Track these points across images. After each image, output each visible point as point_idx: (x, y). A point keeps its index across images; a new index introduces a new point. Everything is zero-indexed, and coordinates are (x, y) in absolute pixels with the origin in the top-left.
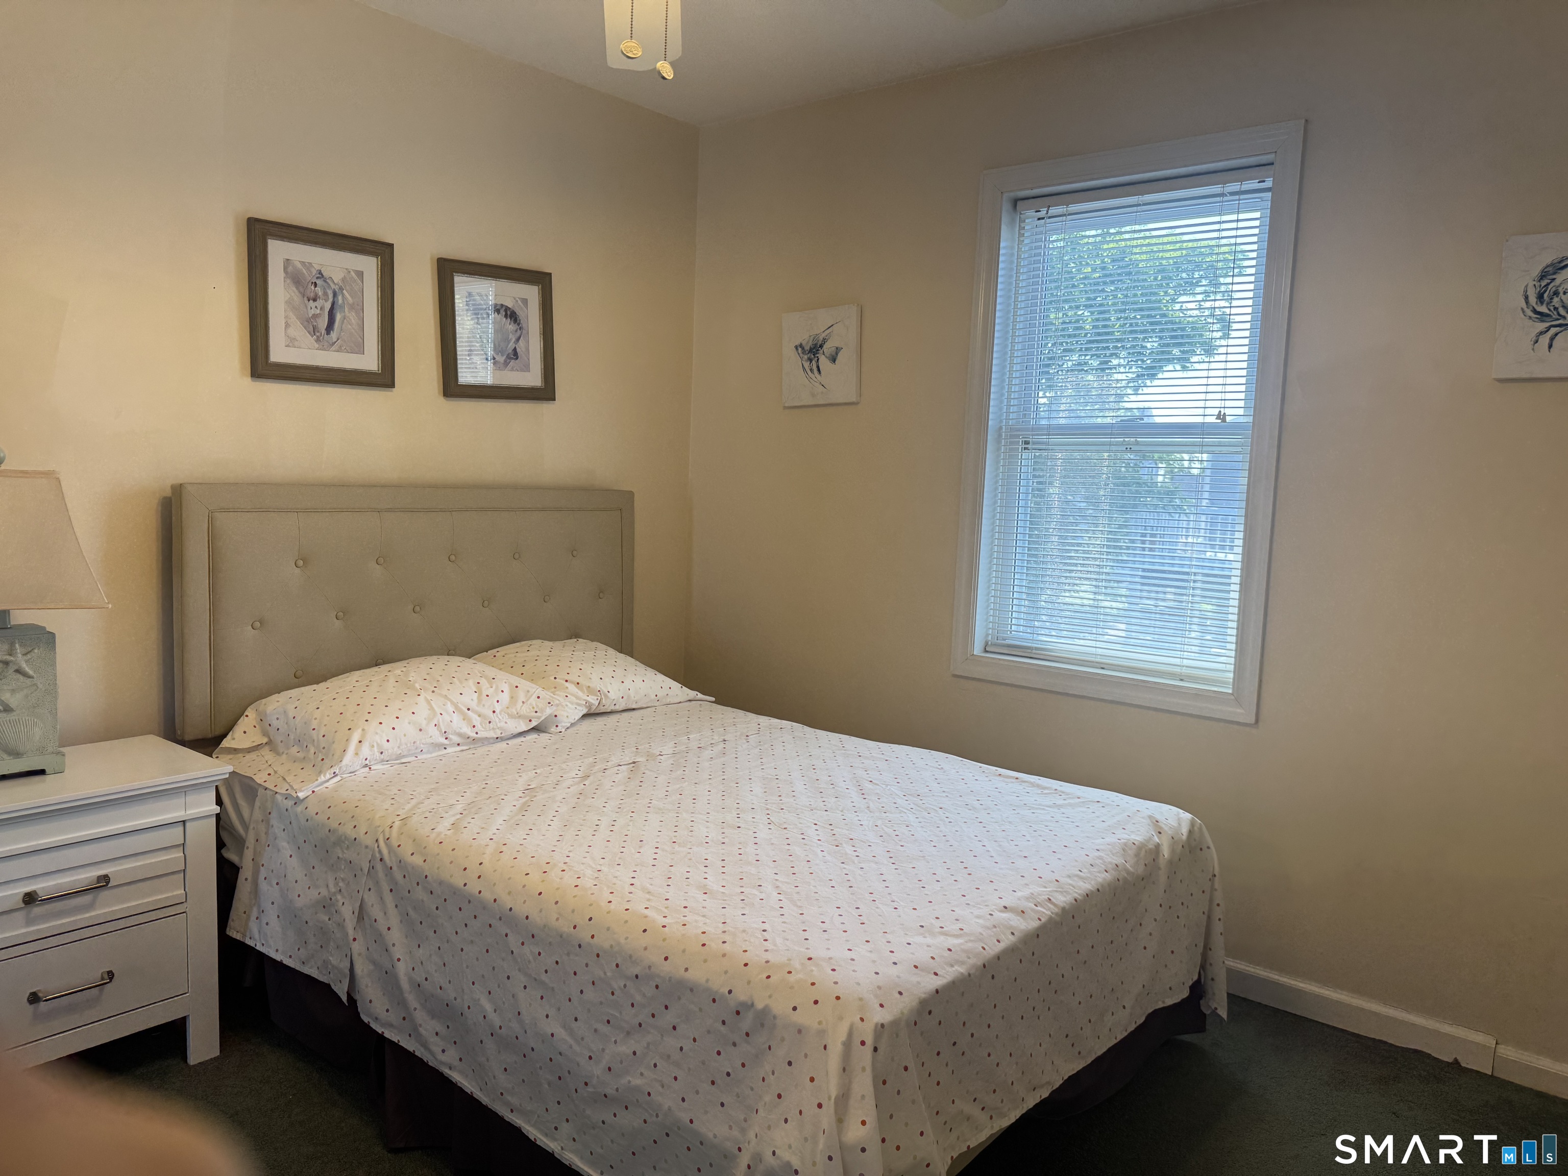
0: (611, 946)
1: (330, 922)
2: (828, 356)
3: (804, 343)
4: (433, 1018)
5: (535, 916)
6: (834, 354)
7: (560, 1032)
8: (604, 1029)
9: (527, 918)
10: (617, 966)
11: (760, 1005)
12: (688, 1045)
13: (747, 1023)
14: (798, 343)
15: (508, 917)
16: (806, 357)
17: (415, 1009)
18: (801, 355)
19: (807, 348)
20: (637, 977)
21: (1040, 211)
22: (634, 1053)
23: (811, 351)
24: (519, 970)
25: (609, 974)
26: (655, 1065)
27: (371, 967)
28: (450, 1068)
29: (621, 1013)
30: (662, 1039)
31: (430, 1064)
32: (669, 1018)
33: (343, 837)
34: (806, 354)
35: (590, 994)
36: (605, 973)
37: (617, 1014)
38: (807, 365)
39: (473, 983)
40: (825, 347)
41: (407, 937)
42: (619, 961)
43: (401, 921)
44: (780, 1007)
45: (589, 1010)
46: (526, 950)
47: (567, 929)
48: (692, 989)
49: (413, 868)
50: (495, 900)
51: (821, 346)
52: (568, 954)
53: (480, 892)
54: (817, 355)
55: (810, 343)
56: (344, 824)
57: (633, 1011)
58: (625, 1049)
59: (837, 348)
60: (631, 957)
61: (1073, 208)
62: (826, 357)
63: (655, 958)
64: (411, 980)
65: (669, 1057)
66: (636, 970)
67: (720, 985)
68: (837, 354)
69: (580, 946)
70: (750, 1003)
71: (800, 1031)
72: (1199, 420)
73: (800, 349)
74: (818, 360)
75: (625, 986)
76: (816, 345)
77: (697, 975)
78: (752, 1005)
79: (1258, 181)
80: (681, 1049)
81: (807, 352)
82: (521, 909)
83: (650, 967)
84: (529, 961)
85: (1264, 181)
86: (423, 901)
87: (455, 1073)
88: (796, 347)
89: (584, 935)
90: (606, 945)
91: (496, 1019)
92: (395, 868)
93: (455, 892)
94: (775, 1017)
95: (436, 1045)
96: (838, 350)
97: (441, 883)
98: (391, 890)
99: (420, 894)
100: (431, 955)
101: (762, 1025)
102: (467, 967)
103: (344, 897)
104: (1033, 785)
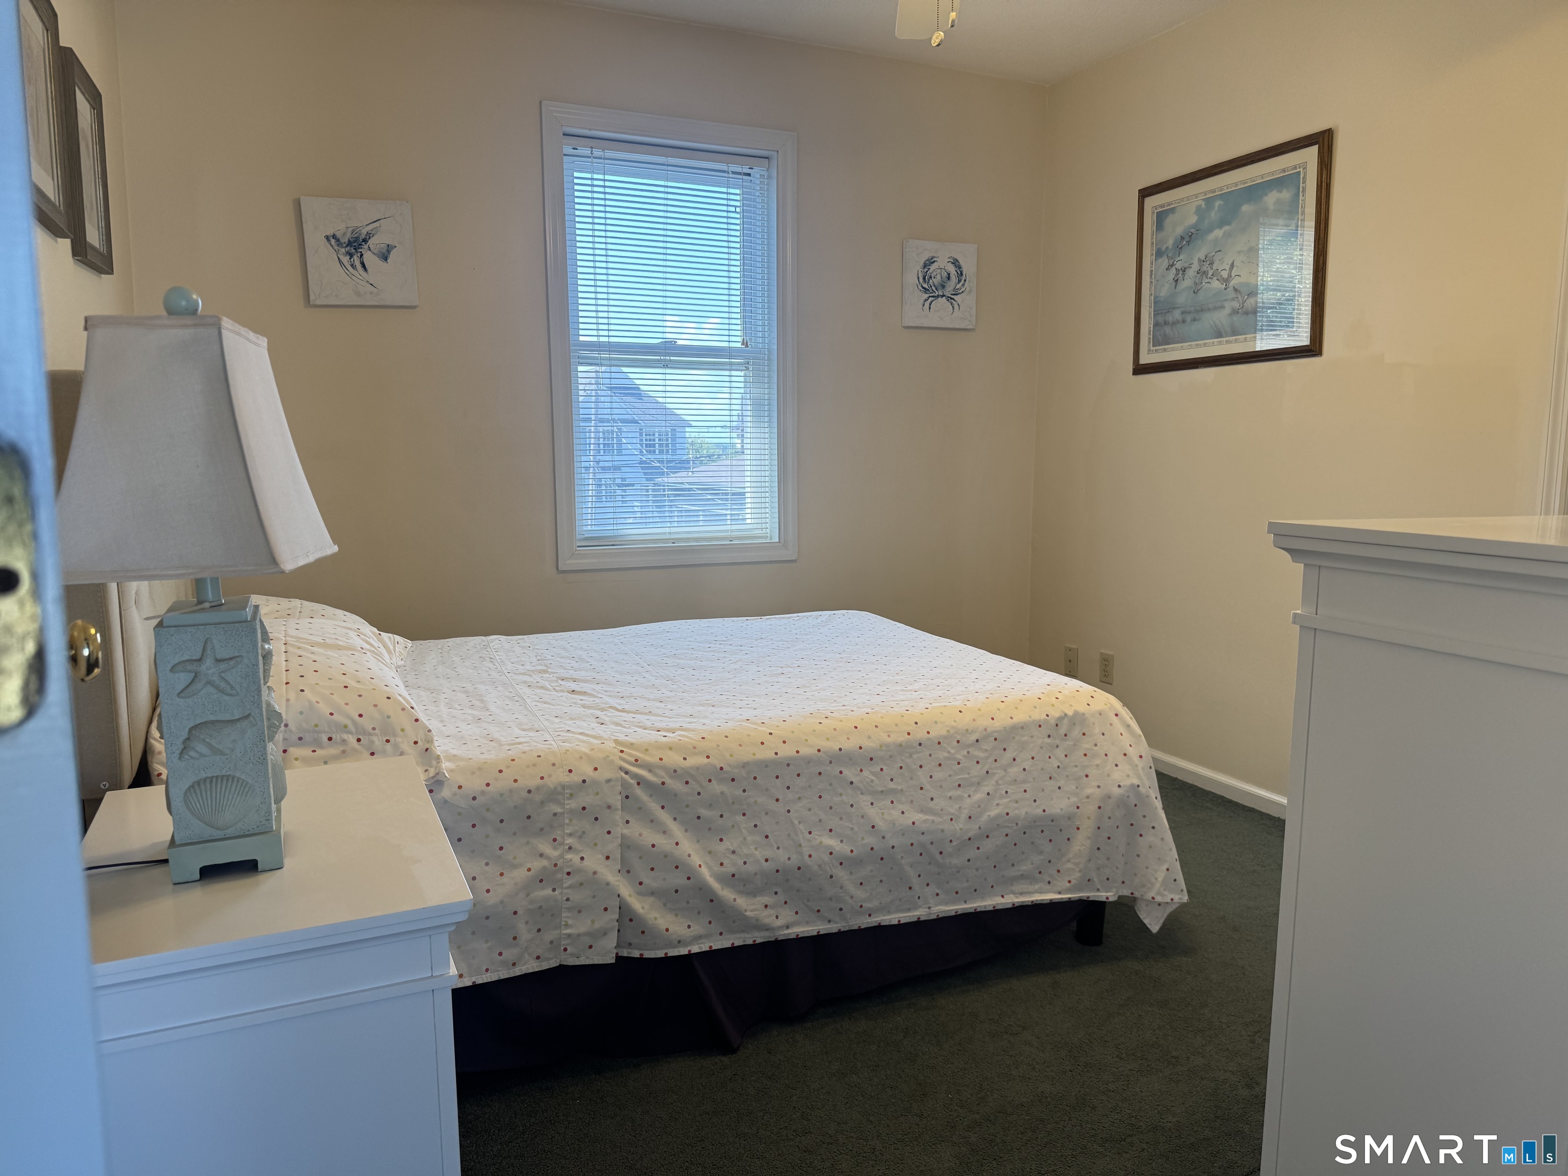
0: (948, 731)
1: (556, 892)
2: (375, 252)
3: (338, 235)
4: (755, 896)
5: (866, 743)
6: (384, 251)
7: (919, 817)
8: (959, 792)
9: (861, 748)
10: (958, 742)
11: (1070, 713)
12: (1027, 764)
13: (1063, 730)
14: (330, 232)
15: (840, 758)
16: (343, 250)
17: (735, 900)
18: (336, 247)
19: (345, 240)
20: (977, 741)
21: (577, 149)
22: (988, 794)
23: (350, 244)
24: (862, 794)
25: (952, 751)
26: (1007, 792)
27: (652, 899)
28: (787, 927)
29: (969, 773)
30: (1006, 772)
31: (759, 941)
32: (1009, 755)
33: (559, 788)
34: (342, 247)
35: (939, 775)
36: (949, 752)
37: (966, 776)
38: (345, 259)
39: (810, 833)
40: (370, 242)
41: (698, 841)
42: (959, 738)
43: (686, 831)
44: (1082, 708)
45: (941, 787)
46: (866, 773)
47: (902, 738)
48: (1023, 727)
49: (698, 768)
50: (819, 751)
51: (365, 241)
52: (911, 756)
53: (798, 752)
54: (360, 250)
55: (348, 235)
56: (550, 776)
57: (979, 766)
58: (979, 796)
59: (388, 246)
60: (967, 730)
62: (374, 253)
63: (985, 722)
64: (721, 879)
65: (1015, 780)
66: (973, 738)
67: (1038, 715)
68: (389, 252)
69: (920, 744)
70: (1063, 715)
71: (1100, 714)
72: (726, 344)
73: (333, 241)
74: (362, 255)
75: (968, 752)
76: (357, 239)
77: (1020, 717)
78: (1066, 715)
79: (748, 167)
80: (1024, 770)
81: (345, 245)
82: (850, 745)
83: (985, 730)
84: (872, 781)
85: (752, 169)
86: (722, 793)
87: (794, 928)
88: (327, 238)
89: (920, 735)
90: (944, 733)
91: (845, 848)
92: (668, 781)
93: (765, 764)
94: (1083, 714)
95: (767, 917)
96: (389, 248)
97: (745, 765)
98: (663, 807)
99: (717, 787)
100: (745, 839)
101: (1074, 724)
102: (800, 823)
103: (577, 851)
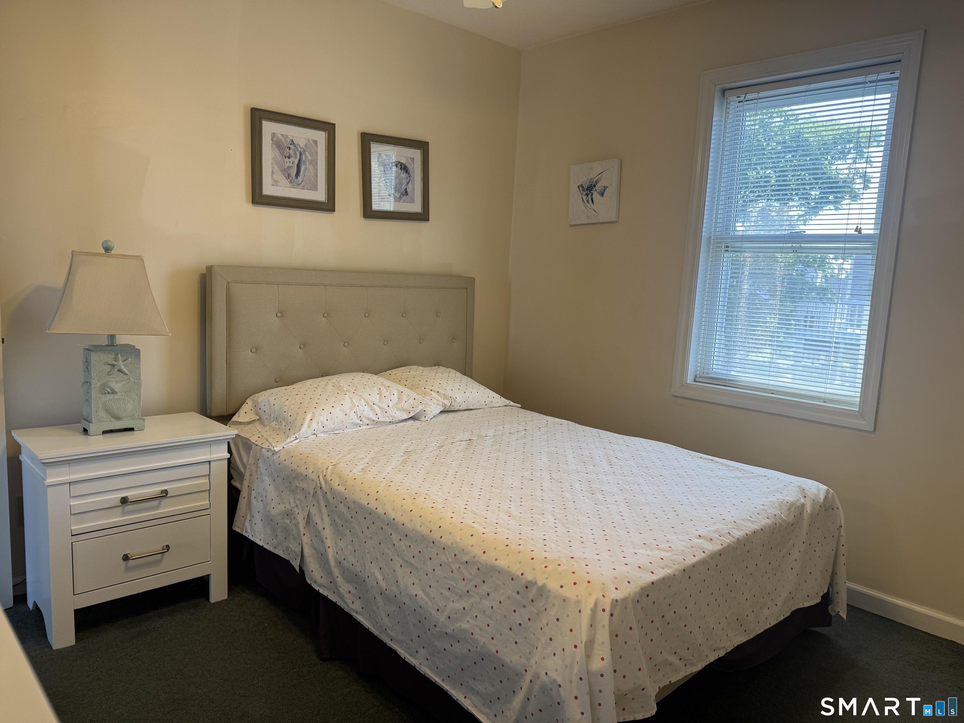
0: (452, 544)
1: (291, 524)
2: (598, 192)
3: (584, 184)
4: (347, 583)
5: (407, 523)
6: (602, 190)
7: (421, 594)
8: (447, 593)
9: (403, 524)
10: (455, 555)
11: (540, 583)
12: (496, 605)
13: (531, 595)
14: (580, 184)
15: (392, 523)
16: (584, 193)
17: (337, 577)
18: (582, 192)
19: (586, 187)
20: (467, 562)
21: (740, 97)
22: (464, 609)
23: (588, 189)
24: (398, 556)
25: (450, 560)
26: (476, 617)
27: (313, 551)
28: (357, 613)
29: (456, 584)
30: (481, 601)
31: (345, 610)
32: (485, 588)
33: (299, 474)
34: (585, 191)
35: (438, 572)
36: (448, 559)
37: (455, 585)
38: (585, 198)
39: (371, 563)
40: (597, 186)
41: (334, 534)
42: (456, 552)
43: (331, 525)
44: (553, 585)
45: (438, 581)
46: (402, 543)
47: (426, 532)
48: (499, 571)
49: (339, 493)
50: (385, 514)
51: (594, 186)
52: (427, 547)
53: (376, 508)
54: (592, 192)
55: (588, 184)
56: (300, 467)
57: (464, 583)
58: (458, 606)
59: (605, 187)
60: (463, 550)
61: (762, 94)
62: (598, 193)
63: (478, 552)
64: (336, 560)
65: (484, 612)
66: (465, 558)
67: (516, 570)
68: (604, 190)
69: (433, 543)
70: (534, 581)
71: (564, 601)
72: (844, 232)
73: (581, 188)
74: (592, 194)
75: (459, 568)
76: (591, 185)
77: (503, 563)
78: (536, 583)
79: (890, 73)
80: (492, 607)
81: (585, 190)
82: (400, 519)
83: (474, 557)
84: (404, 550)
85: (894, 73)
86: (344, 512)
87: (360, 616)
88: (579, 187)
89: (436, 536)
90: (449, 543)
91: (384, 586)
92: (328, 493)
93: (362, 507)
94: (549, 591)
95: (349, 598)
96: (605, 188)
97: (354, 502)
98: (326, 506)
99: (342, 508)
100: (347, 546)
101: (541, 596)
102: (368, 553)
103: (299, 509)
104: (722, 464)
